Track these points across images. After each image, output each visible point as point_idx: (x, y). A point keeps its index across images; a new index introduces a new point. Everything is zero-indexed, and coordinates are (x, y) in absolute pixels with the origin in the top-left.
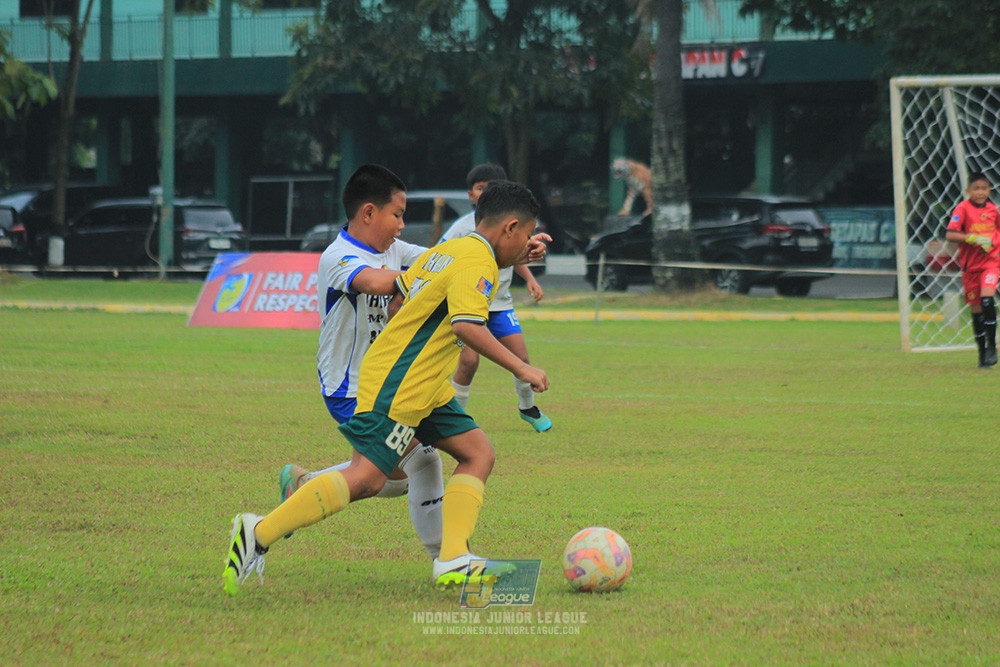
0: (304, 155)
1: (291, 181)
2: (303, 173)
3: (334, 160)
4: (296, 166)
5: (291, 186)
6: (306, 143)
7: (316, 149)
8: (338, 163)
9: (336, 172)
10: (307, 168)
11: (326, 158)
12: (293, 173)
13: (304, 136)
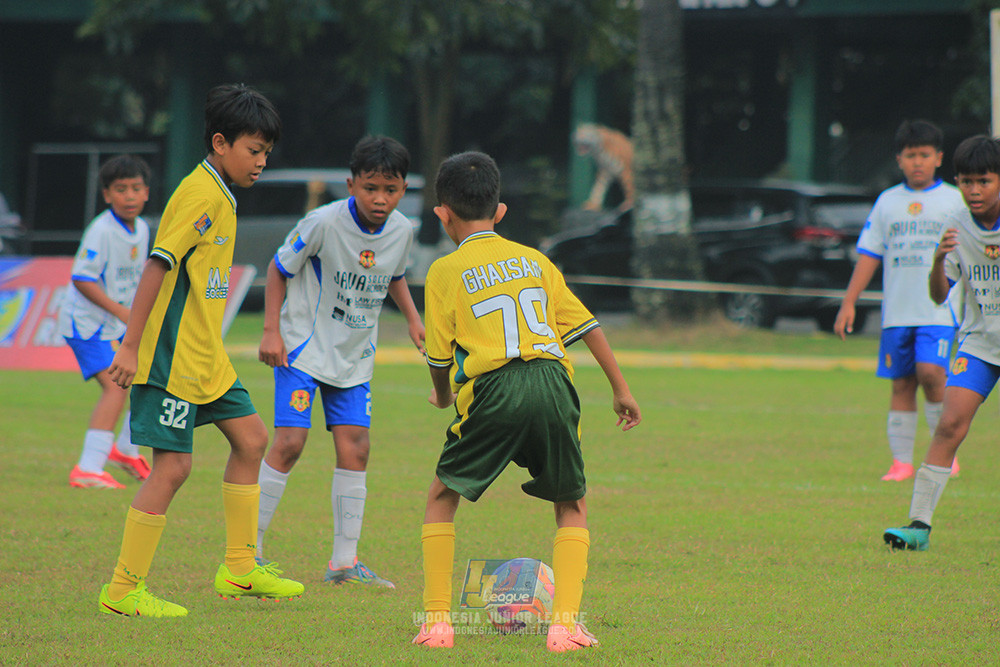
0: (116, 113)
1: (93, 151)
2: (112, 140)
3: (159, 123)
4: (102, 129)
5: (94, 161)
6: (117, 97)
7: (133, 106)
8: (168, 125)
9: (162, 140)
10: (119, 132)
11: (148, 118)
12: (97, 140)
13: (114, 84)
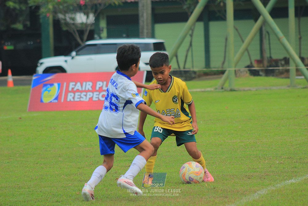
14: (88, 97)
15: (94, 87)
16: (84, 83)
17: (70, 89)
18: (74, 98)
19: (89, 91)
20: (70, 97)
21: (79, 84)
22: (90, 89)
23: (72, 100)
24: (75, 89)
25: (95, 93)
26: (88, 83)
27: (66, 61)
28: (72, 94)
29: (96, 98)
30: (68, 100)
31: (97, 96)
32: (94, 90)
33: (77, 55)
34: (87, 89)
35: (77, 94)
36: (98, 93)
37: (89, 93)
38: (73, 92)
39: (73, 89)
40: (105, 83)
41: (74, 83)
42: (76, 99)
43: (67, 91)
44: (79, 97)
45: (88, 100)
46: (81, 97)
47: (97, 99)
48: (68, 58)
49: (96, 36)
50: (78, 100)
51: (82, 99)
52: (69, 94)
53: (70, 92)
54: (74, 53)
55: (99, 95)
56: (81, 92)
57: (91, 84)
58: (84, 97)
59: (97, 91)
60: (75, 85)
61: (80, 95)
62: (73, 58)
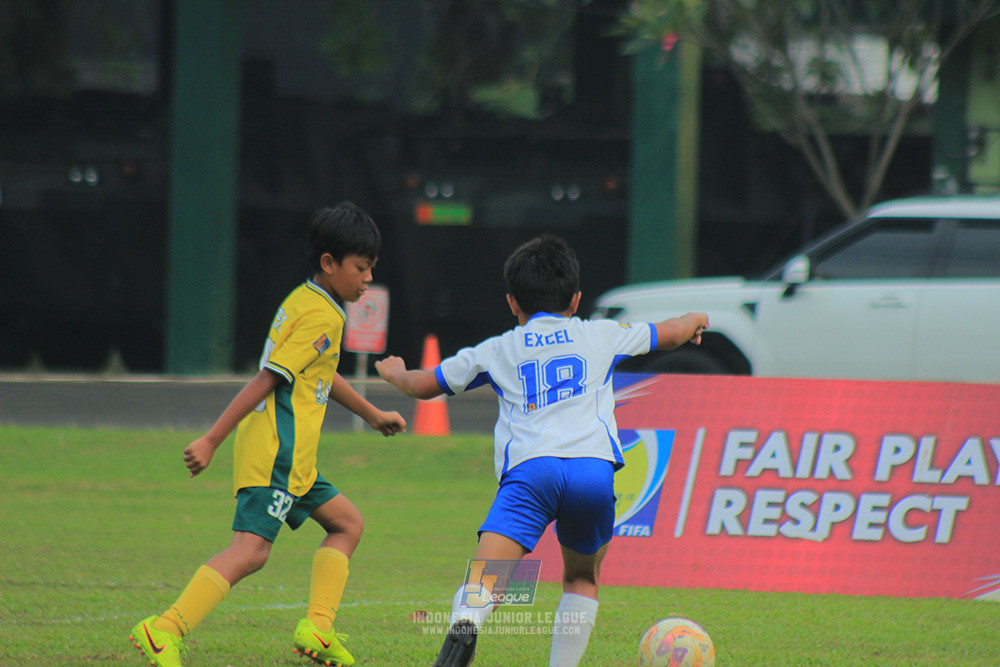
14: (828, 516)
15: (863, 461)
16: (810, 439)
17: (728, 468)
18: (744, 518)
19: (833, 484)
20: (724, 514)
21: (777, 441)
22: (843, 473)
23: (734, 529)
24: (754, 470)
25: (869, 500)
26: (830, 440)
27: (751, 307)
28: (739, 498)
29: (872, 525)
30: (713, 528)
31: (880, 517)
32: (861, 478)
33: (812, 276)
34: (822, 473)
35: (763, 497)
36: (884, 500)
37: (830, 499)
38: (746, 482)
39: (742, 465)
40: (928, 443)
41: (751, 436)
42: (757, 528)
43: (711, 480)
44: (776, 513)
45: (823, 532)
46: (785, 517)
47: (877, 534)
48: (766, 293)
49: (939, 174)
50: (771, 530)
51: (788, 529)
52: (722, 496)
53: (728, 483)
54: (798, 267)
55: (889, 509)
56: (791, 486)
57: (848, 444)
58: (806, 518)
59: (879, 488)
60: (758, 447)
61: (783, 505)
62: (791, 291)
